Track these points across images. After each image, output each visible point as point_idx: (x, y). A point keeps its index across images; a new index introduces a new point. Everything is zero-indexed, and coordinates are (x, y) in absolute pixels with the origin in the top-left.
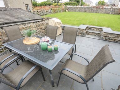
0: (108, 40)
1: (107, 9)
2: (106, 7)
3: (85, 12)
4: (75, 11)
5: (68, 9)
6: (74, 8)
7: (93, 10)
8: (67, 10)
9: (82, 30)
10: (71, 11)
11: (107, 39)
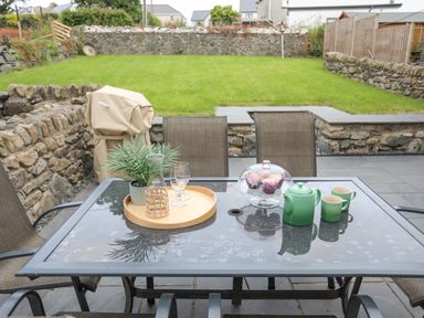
0: (349, 151)
1: (264, 36)
2: (260, 31)
3: (180, 53)
4: (134, 52)
5: (95, 41)
6: (126, 37)
7: (212, 45)
8: (86, 50)
9: (243, 128)
10: (111, 52)
11: (345, 149)
